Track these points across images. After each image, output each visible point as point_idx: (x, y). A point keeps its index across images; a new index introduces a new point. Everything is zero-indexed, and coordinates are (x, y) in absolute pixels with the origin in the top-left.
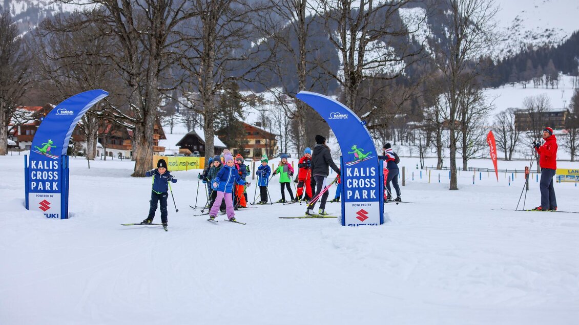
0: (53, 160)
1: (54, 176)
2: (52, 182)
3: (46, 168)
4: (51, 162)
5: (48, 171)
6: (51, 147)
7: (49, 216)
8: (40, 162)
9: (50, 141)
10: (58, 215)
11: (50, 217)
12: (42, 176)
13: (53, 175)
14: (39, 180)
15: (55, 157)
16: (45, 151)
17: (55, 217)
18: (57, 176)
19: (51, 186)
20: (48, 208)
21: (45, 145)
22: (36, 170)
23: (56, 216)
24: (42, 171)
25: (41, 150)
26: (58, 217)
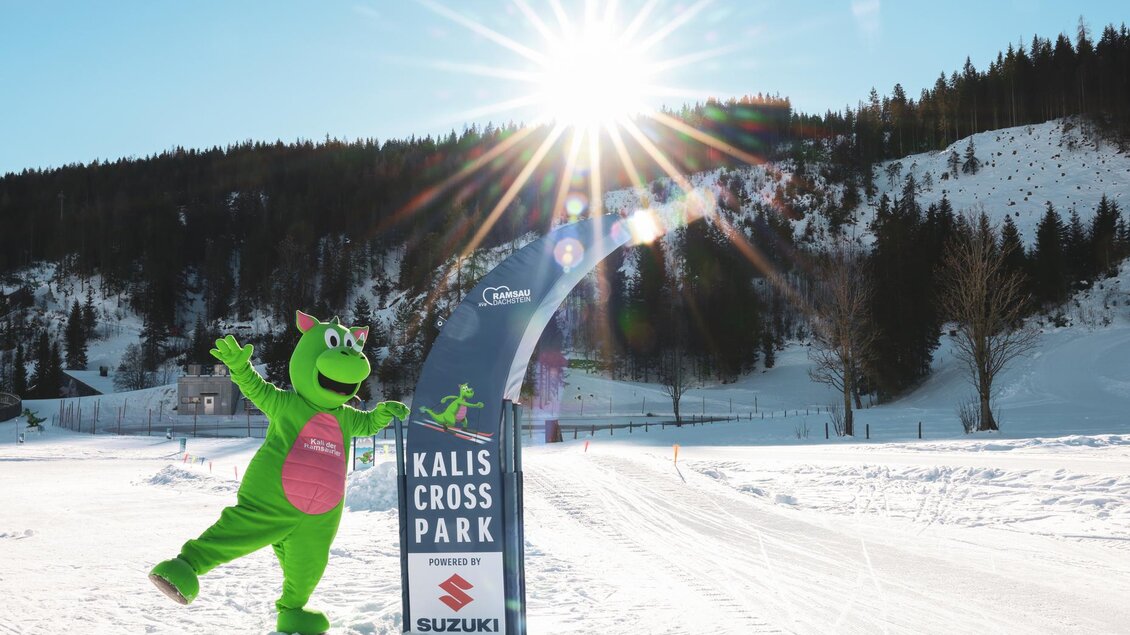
0: (476, 448)
1: (480, 499)
2: (473, 516)
3: (455, 472)
4: (470, 454)
5: (461, 482)
6: (468, 408)
7: (469, 626)
8: (439, 456)
9: (465, 389)
10: (496, 621)
11: (473, 629)
12: (444, 500)
13: (476, 493)
14: (437, 513)
15: (481, 439)
16: (452, 419)
17: (488, 630)
18: (488, 498)
19: (474, 531)
20: (467, 600)
21: (450, 401)
22: (428, 482)
23: (490, 625)
24: (444, 482)
25: (440, 418)
26: (496, 629)
